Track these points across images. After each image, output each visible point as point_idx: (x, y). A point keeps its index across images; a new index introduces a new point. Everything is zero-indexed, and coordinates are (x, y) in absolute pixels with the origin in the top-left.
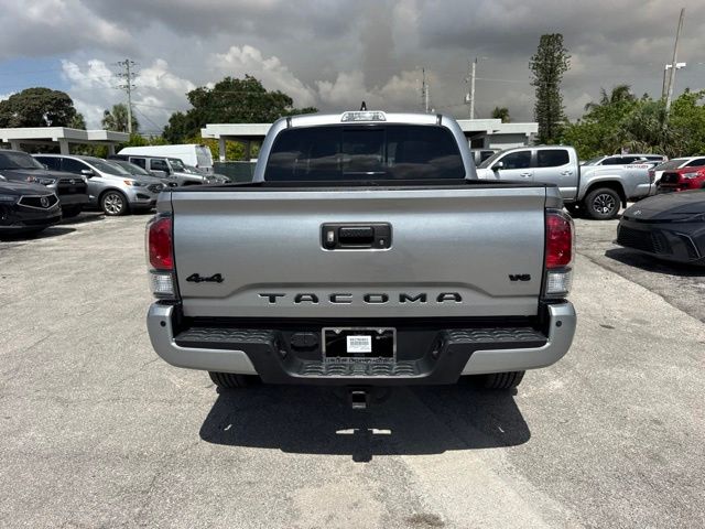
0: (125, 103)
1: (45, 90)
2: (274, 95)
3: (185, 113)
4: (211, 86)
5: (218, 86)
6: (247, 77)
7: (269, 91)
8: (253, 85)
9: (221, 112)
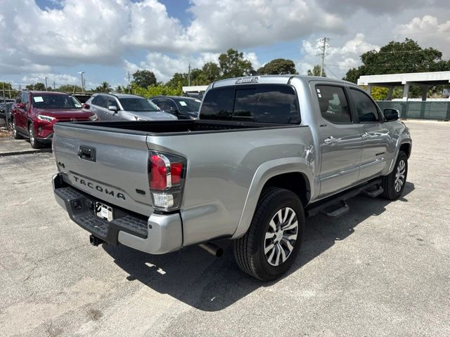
0: (320, 64)
1: (282, 60)
2: (426, 51)
3: (357, 69)
4: (378, 50)
5: (383, 49)
6: (407, 39)
7: (423, 49)
8: (411, 45)
9: (381, 66)
